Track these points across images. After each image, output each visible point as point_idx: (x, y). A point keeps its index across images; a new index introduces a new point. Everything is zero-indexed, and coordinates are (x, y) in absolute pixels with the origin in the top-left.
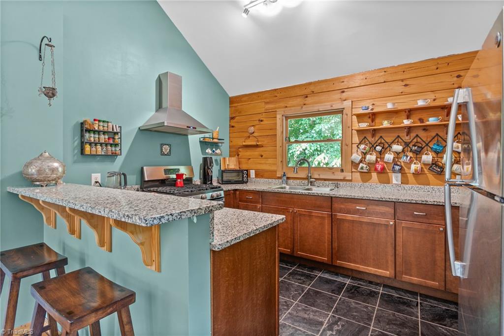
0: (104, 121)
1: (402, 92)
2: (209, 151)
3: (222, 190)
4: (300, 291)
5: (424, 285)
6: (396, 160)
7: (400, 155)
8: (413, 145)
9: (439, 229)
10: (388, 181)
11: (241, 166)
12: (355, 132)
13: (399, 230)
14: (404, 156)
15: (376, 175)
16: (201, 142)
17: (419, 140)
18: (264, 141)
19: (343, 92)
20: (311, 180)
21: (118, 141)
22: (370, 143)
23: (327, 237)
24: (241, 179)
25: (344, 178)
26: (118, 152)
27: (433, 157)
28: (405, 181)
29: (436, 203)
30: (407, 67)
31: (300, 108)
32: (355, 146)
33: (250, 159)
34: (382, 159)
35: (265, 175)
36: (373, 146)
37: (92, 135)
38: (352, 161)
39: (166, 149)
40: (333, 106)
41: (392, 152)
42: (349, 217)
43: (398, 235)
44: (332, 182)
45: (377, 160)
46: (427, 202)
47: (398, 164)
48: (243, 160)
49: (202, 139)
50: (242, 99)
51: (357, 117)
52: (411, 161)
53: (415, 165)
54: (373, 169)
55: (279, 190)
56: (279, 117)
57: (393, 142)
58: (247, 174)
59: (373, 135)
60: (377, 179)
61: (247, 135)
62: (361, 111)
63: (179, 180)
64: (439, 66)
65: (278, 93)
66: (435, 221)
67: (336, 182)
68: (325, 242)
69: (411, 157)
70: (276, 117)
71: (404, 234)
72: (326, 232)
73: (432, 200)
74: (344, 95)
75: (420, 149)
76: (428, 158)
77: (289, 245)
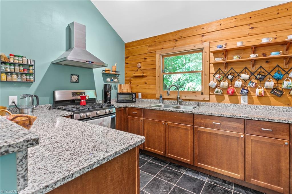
0: (19, 56)
1: (249, 34)
2: (108, 80)
3: (114, 107)
4: (168, 189)
5: (270, 189)
6: (244, 85)
7: (246, 82)
8: (258, 74)
9: (285, 143)
10: (237, 102)
11: (132, 90)
12: (212, 65)
13: (248, 142)
14: (251, 82)
15: (228, 97)
16: (103, 73)
17: (262, 70)
18: (147, 73)
19: (203, 36)
20: (180, 100)
21: (31, 71)
22: (223, 73)
23: (190, 144)
24: (131, 100)
25: (204, 99)
26: (32, 80)
27: (274, 83)
28: (251, 101)
29: (281, 121)
30: (253, 14)
31: (172, 48)
32: (212, 76)
33: (138, 85)
34: (233, 85)
35: (148, 97)
36: (226, 75)
37: (8, 66)
38: (210, 87)
39: (74, 78)
40: (196, 46)
41: (241, 79)
42: (207, 130)
43: (247, 146)
44: (195, 102)
45: (228, 86)
46: (273, 120)
47: (245, 89)
48: (134, 86)
49: (104, 72)
50: (133, 45)
51: (213, 54)
52: (256, 87)
53: (259, 90)
54: (226, 92)
55: (155, 108)
56: (157, 55)
57: (241, 72)
58: (135, 96)
59: (226, 67)
60: (229, 100)
61: (136, 69)
62: (217, 49)
63: (82, 100)
64: (279, 11)
65: (157, 39)
66: (280, 136)
67: (198, 102)
68: (189, 148)
69: (256, 84)
70: (155, 56)
71: (253, 145)
72: (190, 140)
73: (277, 119)
74: (204, 38)
75: (264, 77)
76: (270, 84)
77: (162, 148)
